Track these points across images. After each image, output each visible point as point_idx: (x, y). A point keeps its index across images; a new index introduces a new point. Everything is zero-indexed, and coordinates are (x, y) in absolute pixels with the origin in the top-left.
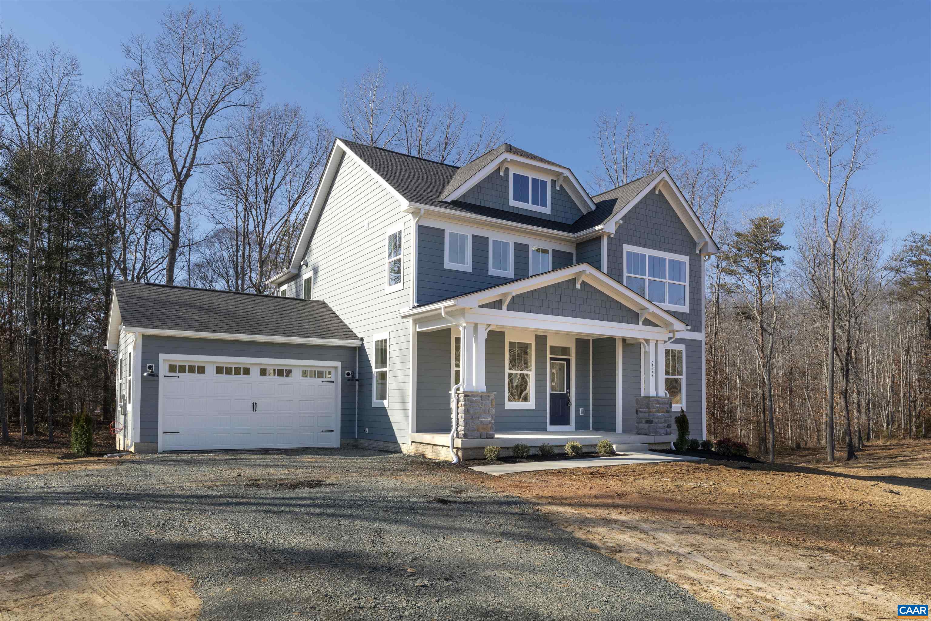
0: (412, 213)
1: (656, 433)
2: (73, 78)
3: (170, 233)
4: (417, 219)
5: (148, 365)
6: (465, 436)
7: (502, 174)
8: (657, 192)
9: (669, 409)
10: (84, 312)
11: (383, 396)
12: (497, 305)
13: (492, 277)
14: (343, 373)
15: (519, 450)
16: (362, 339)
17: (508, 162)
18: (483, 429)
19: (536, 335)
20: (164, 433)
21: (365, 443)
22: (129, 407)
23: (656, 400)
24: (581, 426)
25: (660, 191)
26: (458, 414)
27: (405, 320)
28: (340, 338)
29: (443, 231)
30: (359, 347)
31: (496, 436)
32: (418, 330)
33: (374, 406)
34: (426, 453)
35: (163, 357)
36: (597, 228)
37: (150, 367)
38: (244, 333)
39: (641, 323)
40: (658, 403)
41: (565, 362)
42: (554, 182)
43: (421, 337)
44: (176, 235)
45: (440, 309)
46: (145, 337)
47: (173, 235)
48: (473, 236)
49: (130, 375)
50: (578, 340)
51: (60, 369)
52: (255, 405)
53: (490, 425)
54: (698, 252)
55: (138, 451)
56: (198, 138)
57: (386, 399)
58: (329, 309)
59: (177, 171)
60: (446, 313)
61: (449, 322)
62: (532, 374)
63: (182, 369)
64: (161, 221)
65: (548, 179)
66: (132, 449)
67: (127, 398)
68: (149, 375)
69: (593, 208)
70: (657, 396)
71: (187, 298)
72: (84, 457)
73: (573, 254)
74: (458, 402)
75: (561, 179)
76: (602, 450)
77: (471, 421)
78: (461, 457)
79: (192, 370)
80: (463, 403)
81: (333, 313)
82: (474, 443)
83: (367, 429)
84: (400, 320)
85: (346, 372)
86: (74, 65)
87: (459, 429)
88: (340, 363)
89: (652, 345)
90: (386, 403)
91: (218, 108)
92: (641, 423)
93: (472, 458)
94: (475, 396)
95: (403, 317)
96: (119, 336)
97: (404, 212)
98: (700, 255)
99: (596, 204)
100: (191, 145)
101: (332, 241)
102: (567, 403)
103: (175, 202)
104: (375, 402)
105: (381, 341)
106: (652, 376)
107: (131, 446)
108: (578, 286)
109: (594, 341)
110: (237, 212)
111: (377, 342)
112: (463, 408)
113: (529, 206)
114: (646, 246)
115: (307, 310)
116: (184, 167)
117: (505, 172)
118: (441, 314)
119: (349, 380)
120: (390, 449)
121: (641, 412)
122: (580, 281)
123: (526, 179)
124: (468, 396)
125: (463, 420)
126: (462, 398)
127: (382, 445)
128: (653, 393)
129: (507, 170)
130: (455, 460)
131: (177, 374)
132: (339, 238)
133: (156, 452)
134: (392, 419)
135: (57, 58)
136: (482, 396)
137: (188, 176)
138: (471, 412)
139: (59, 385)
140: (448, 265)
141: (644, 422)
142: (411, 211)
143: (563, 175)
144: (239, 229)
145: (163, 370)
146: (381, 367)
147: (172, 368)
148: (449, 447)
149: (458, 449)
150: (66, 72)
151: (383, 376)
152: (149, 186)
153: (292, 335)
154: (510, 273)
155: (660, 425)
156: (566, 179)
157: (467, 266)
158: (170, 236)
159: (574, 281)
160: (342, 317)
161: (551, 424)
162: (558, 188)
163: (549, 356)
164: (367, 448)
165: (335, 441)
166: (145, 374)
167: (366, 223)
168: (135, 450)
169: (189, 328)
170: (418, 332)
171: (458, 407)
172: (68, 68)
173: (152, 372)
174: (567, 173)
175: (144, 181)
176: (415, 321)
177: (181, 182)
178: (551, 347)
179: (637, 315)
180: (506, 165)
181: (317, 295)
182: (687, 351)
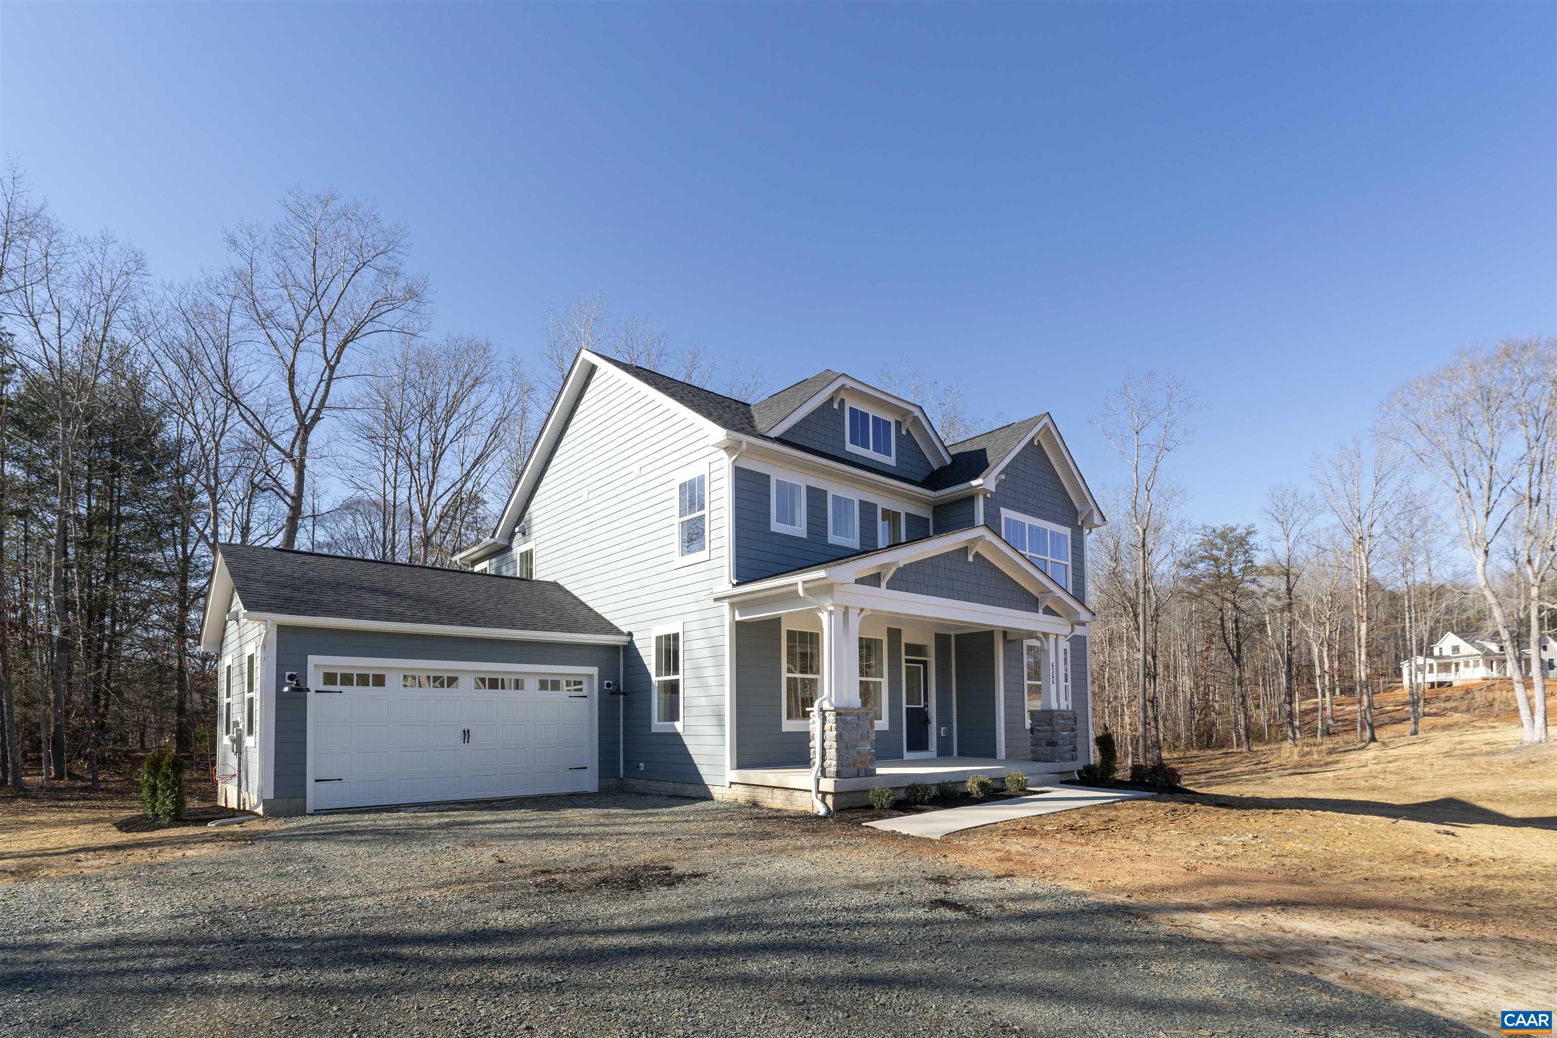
0: (725, 449)
1: (1063, 759)
2: (136, 278)
3: (289, 496)
4: (735, 457)
5: (288, 674)
6: (838, 774)
7: (836, 406)
8: (1035, 443)
10: (144, 606)
11: (673, 714)
12: (874, 580)
13: (832, 546)
14: (601, 684)
15: (918, 791)
16: (630, 634)
17: (846, 389)
18: (862, 762)
19: (888, 628)
20: (317, 781)
21: (640, 785)
22: (250, 742)
23: (1059, 715)
24: (944, 754)
25: (1038, 441)
26: (823, 741)
27: (718, 604)
28: (596, 632)
29: (769, 477)
30: (624, 647)
31: (879, 771)
32: (738, 618)
33: (654, 730)
34: (760, 799)
35: (313, 660)
36: (974, 483)
37: (291, 677)
38: (450, 624)
39: (1041, 611)
40: (1063, 719)
41: (922, 666)
42: (898, 424)
43: (741, 629)
44: (298, 499)
45: (796, 584)
46: (282, 629)
47: (292, 498)
48: (808, 487)
49: (251, 689)
50: (937, 636)
51: (108, 685)
52: (466, 734)
53: (869, 757)
54: (1080, 523)
55: (272, 811)
56: (332, 369)
57: (678, 720)
58: (568, 593)
59: (301, 412)
60: (806, 590)
61: (809, 603)
62: (884, 681)
63: (347, 680)
64: (274, 480)
65: (891, 418)
66: (260, 810)
67: (243, 726)
68: (293, 690)
69: (949, 461)
70: (1059, 710)
71: (348, 572)
72: (169, 826)
73: (928, 520)
74: (824, 724)
75: (909, 420)
76: (1012, 788)
77: (845, 751)
78: (831, 807)
79: (363, 680)
80: (834, 725)
81: (575, 598)
82: (852, 784)
83: (642, 765)
84: (711, 603)
85: (606, 682)
86: (140, 263)
87: (826, 764)
88: (597, 669)
89: (1052, 640)
90: (679, 726)
91: (362, 332)
92: (1040, 745)
93: (846, 806)
94: (850, 715)
95: (716, 600)
96: (224, 630)
97: (713, 446)
98: (1081, 528)
99: (952, 456)
100: (321, 381)
101: (573, 496)
102: (927, 721)
103: (296, 453)
104: (658, 725)
105: (668, 637)
106: (1053, 682)
107: (257, 806)
108: (971, 559)
109: (957, 637)
110: (385, 476)
111: (659, 639)
112: (834, 733)
113: (869, 453)
114: (1025, 512)
115: (536, 593)
116: (310, 407)
117: (839, 404)
118: (797, 591)
119: (612, 693)
120: (687, 793)
121: (1038, 731)
122: (973, 553)
123: (865, 416)
124: (841, 714)
125: (833, 751)
126: (831, 717)
127: (670, 787)
128: (1054, 706)
129: (842, 401)
130: (822, 811)
131: (338, 687)
132: (584, 492)
133: (303, 813)
134: (692, 750)
135: (112, 250)
136: (857, 715)
137: (316, 419)
138: (845, 737)
139: (106, 706)
140: (776, 527)
141: (1044, 743)
142: (723, 446)
143: (912, 415)
144: (388, 497)
145: (314, 680)
146: (668, 674)
147: (330, 678)
148: (810, 791)
149: (824, 794)
150: (125, 269)
151: (673, 688)
152: (256, 430)
153: (525, 627)
154: (854, 543)
155: (1066, 748)
156: (916, 419)
157: (799, 529)
158: (288, 500)
159: (965, 550)
160: (591, 605)
161: (909, 749)
162: (904, 432)
163: (904, 657)
164: (643, 791)
165: (589, 782)
166: (286, 689)
167: (635, 468)
168: (264, 810)
169: (359, 616)
170: (737, 622)
171: (823, 732)
172: (129, 264)
173: (297, 684)
174: (917, 413)
175: (248, 422)
176: (733, 606)
177: (305, 429)
178: (906, 645)
179: (1038, 601)
180: (843, 395)
181: (541, 573)
182: (1071, 650)
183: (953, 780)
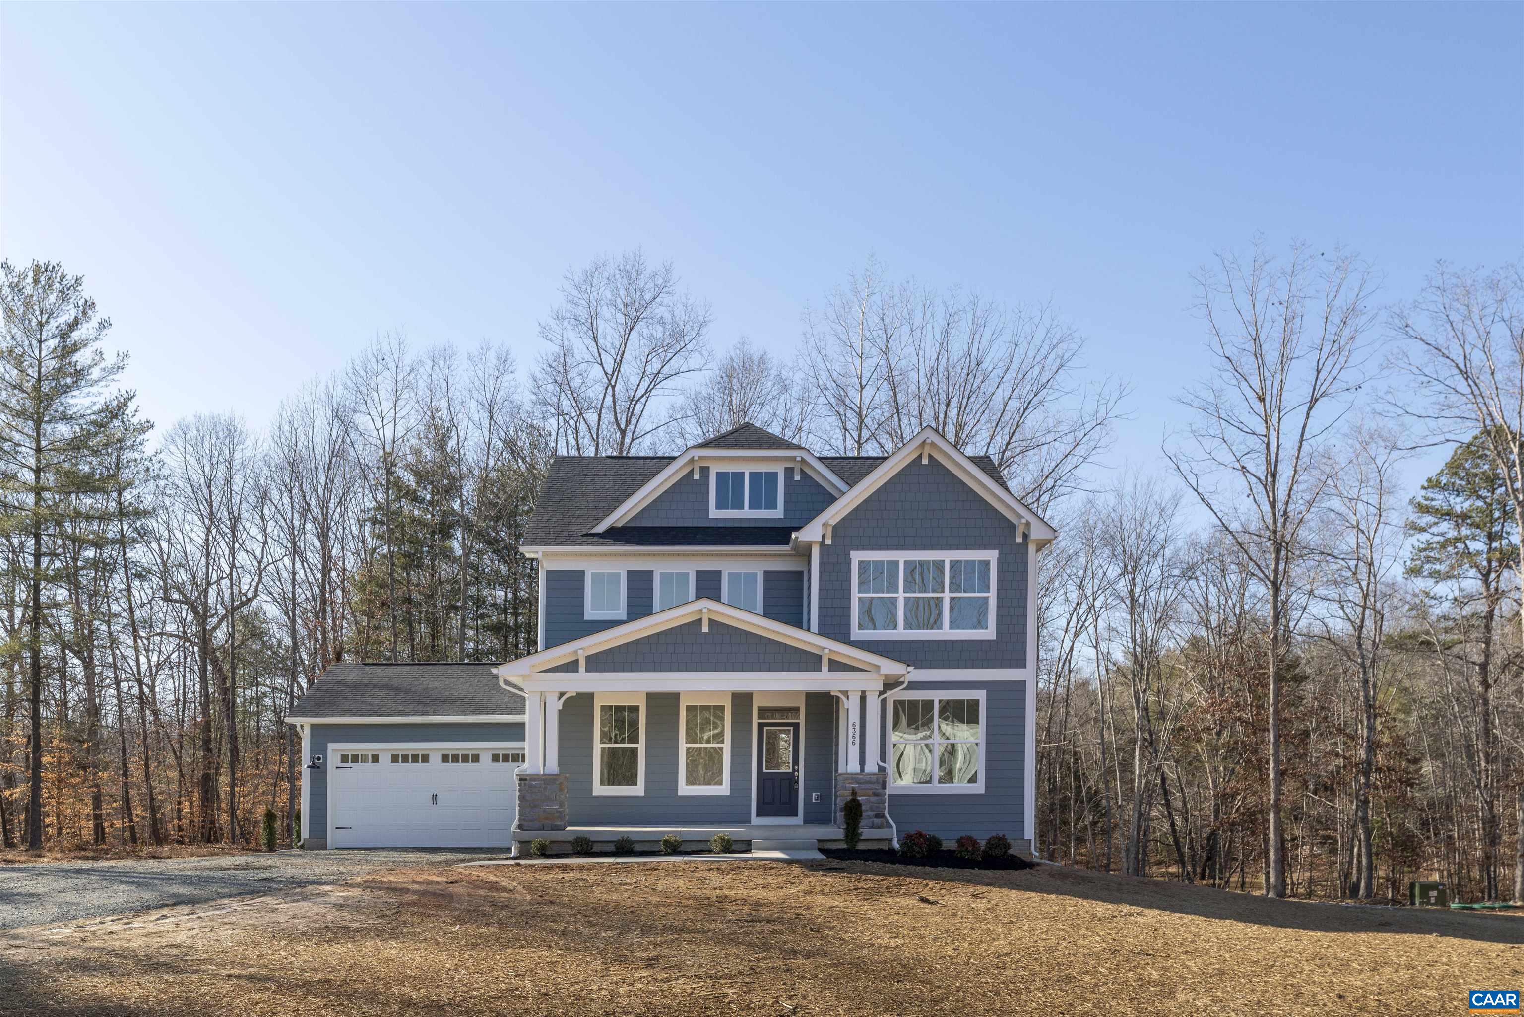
5: (316, 756)
6: (523, 827)
7: (696, 477)
8: (925, 461)
9: (881, 791)
12: (571, 666)
17: (707, 459)
18: (549, 820)
20: (337, 828)
23: (852, 778)
24: (816, 818)
29: (583, 572)
31: (569, 828)
35: (331, 746)
36: (795, 535)
37: (319, 759)
39: (825, 668)
40: (857, 782)
42: (789, 471)
48: (629, 572)
52: (434, 797)
53: (557, 815)
54: (1019, 540)
62: (726, 746)
63: (355, 759)
65: (779, 469)
73: (802, 572)
76: (716, 849)
77: (529, 809)
80: (519, 788)
82: (536, 835)
89: (854, 698)
94: (535, 780)
98: (1023, 545)
102: (797, 787)
106: (854, 743)
108: (705, 629)
112: (519, 794)
113: (746, 513)
114: (899, 547)
117: (702, 474)
123: (739, 475)
124: (526, 780)
125: (519, 808)
128: (853, 768)
129: (707, 470)
131: (350, 764)
133: (324, 848)
136: (548, 780)
138: (529, 798)
140: (590, 615)
145: (334, 760)
147: (344, 759)
157: (619, 613)
161: (758, 815)
162: (797, 477)
163: (755, 721)
173: (315, 763)
174: (802, 456)
178: (760, 708)
179: (820, 658)
180: (706, 465)
182: (988, 700)
183: (634, 838)
